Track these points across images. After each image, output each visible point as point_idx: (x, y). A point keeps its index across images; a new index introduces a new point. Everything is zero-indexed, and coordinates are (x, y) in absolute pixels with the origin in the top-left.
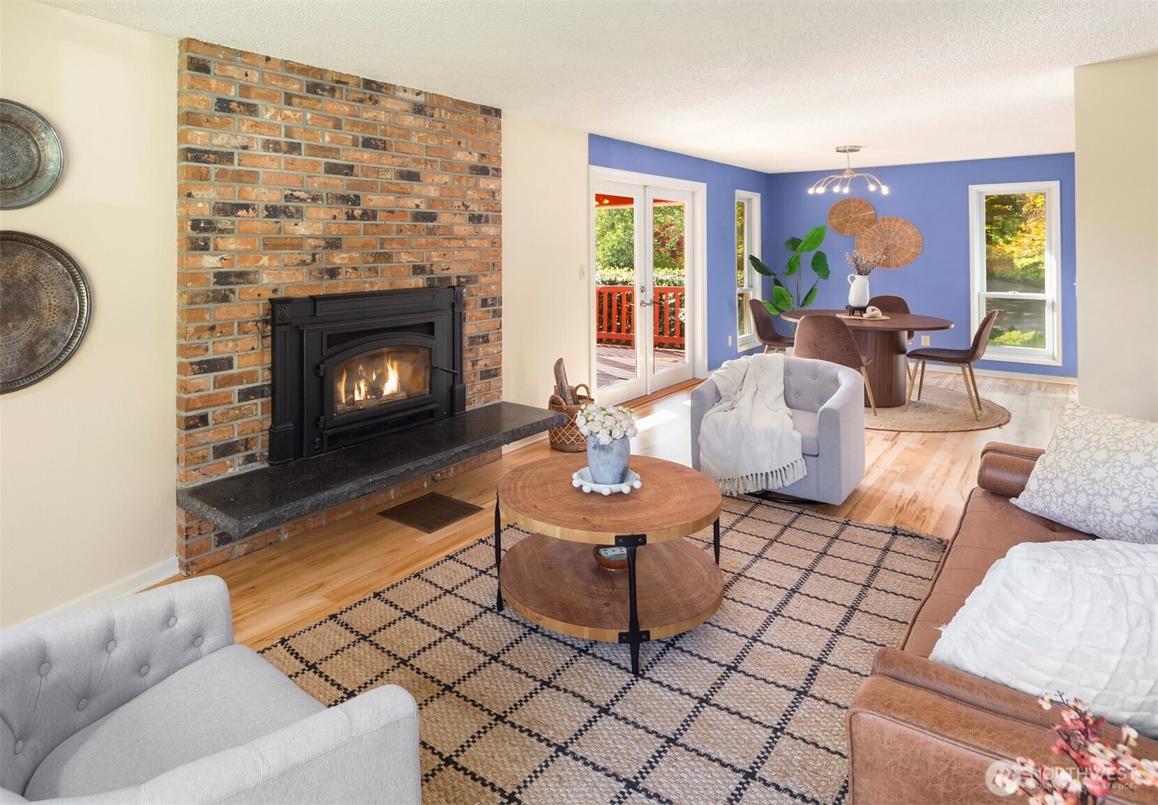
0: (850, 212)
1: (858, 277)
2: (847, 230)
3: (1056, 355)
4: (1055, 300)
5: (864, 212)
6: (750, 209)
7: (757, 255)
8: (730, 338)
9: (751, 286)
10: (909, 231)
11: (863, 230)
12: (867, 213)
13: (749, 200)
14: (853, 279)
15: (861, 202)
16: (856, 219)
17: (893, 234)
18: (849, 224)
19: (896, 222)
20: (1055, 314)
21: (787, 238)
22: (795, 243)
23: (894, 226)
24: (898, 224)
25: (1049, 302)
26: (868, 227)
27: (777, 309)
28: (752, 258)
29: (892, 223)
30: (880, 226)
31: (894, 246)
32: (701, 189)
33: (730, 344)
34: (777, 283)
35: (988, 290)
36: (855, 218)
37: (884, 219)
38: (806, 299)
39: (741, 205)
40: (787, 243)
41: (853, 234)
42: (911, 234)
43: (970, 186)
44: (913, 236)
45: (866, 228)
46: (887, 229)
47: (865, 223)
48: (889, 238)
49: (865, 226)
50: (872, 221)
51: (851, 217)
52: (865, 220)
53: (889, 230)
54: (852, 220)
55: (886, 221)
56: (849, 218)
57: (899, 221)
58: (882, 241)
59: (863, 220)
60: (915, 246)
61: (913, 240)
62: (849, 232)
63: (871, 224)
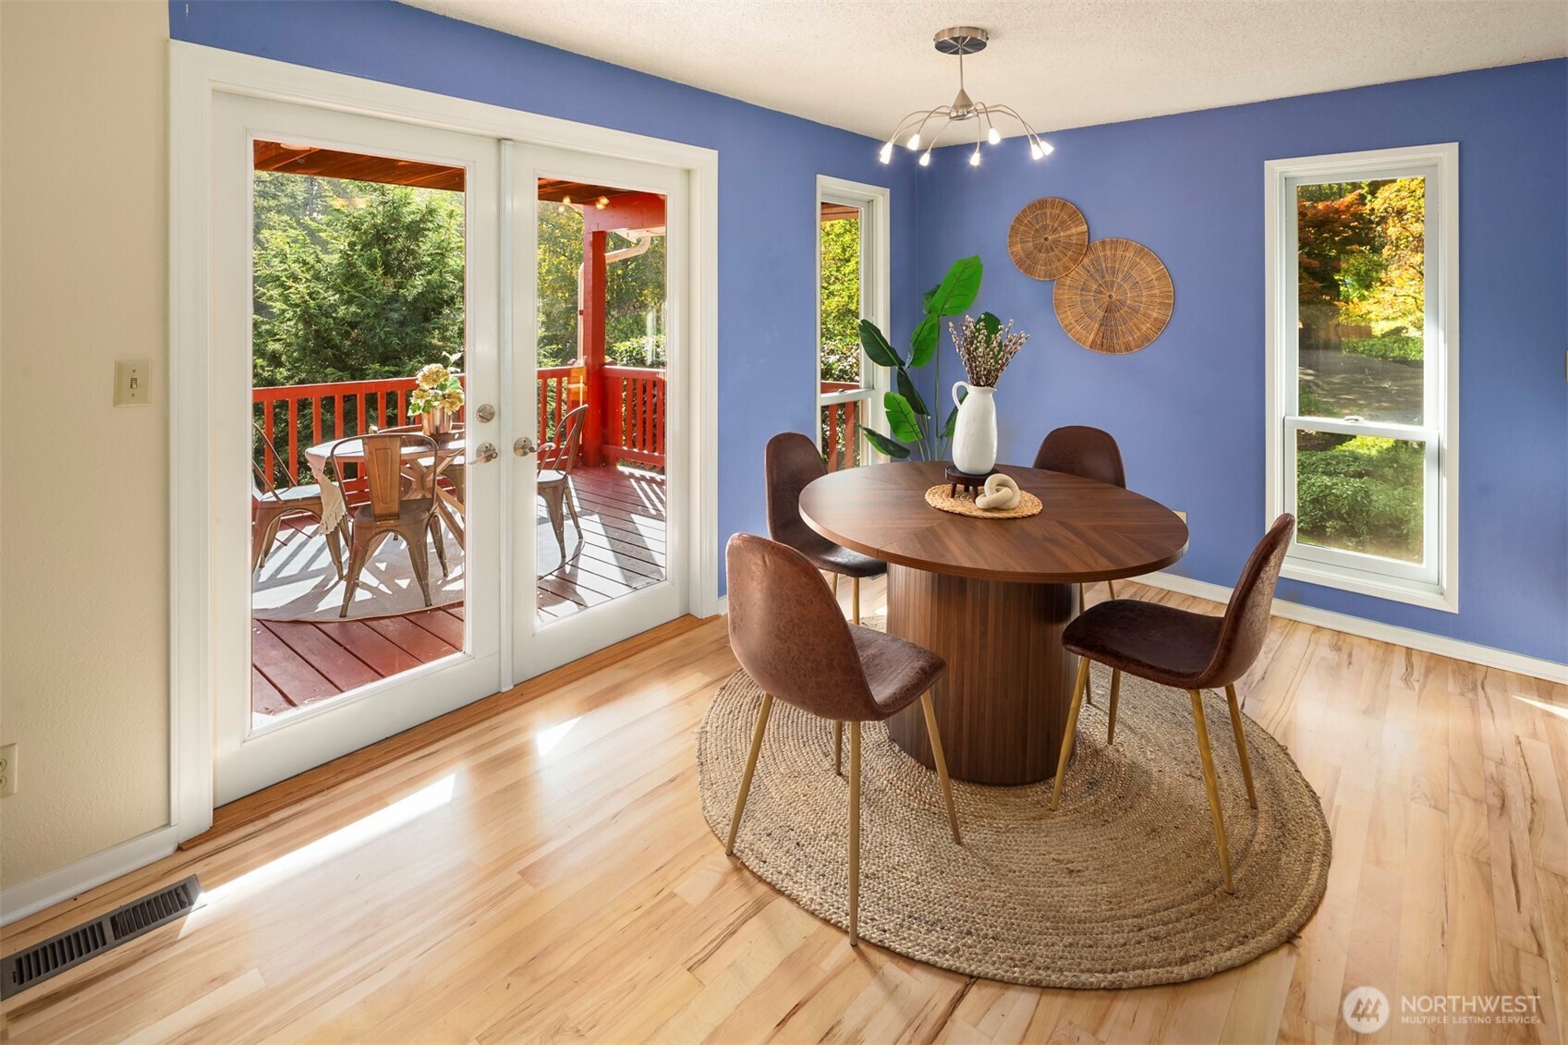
0: (1044, 228)
1: (972, 389)
3: (1445, 584)
4: (1445, 446)
5: (1069, 228)
6: (870, 224)
9: (871, 387)
10: (1150, 270)
11: (1067, 269)
12: (1074, 231)
13: (870, 202)
14: (963, 395)
15: (1065, 205)
16: (1056, 242)
17: (1121, 276)
18: (1043, 255)
19: (1126, 250)
20: (1444, 481)
23: (1123, 258)
24: (1130, 254)
25: (1431, 445)
26: (1075, 261)
28: (869, 329)
29: (1120, 252)
30: (1098, 259)
31: (1123, 303)
32: (705, 161)
35: (1301, 413)
36: (1054, 241)
37: (1103, 243)
41: (1051, 277)
42: (1153, 277)
43: (1266, 162)
44: (1155, 283)
45: (1071, 264)
46: (1109, 265)
47: (1070, 253)
48: (1112, 286)
49: (1071, 259)
50: (1086, 246)
51: (1046, 239)
52: (1071, 245)
53: (1113, 268)
54: (1049, 247)
55: (1108, 247)
56: (1043, 240)
57: (1130, 249)
58: (1101, 293)
59: (1068, 246)
60: (1160, 303)
61: (1157, 292)
62: (1043, 273)
63: (1081, 254)
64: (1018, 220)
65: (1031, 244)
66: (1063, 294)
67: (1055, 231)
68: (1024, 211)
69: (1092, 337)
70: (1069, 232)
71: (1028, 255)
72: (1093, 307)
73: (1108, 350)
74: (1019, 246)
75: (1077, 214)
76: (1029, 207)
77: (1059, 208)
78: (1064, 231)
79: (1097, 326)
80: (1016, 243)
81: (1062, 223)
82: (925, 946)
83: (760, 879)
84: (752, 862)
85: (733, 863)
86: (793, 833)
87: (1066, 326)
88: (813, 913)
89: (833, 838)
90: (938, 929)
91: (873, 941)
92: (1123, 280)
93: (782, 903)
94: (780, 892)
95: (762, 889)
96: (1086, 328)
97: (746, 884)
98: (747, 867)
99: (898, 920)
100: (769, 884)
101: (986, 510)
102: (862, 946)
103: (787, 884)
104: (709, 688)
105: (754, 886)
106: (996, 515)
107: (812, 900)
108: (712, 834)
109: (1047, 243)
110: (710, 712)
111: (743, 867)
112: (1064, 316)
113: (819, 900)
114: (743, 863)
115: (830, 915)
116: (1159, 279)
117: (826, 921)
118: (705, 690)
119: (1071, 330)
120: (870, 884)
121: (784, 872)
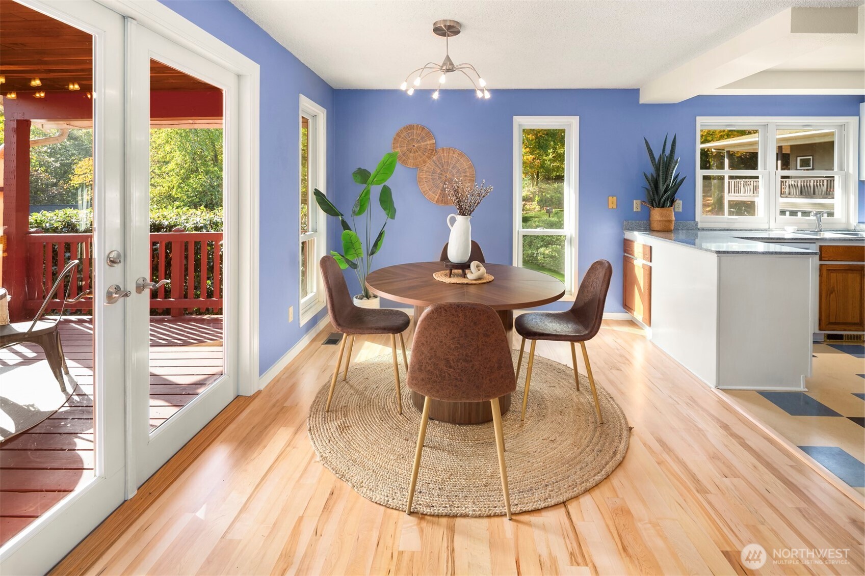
0: (413, 140)
1: (460, 219)
2: (410, 161)
4: (574, 236)
5: (426, 141)
6: (315, 129)
7: (323, 189)
8: (291, 309)
9: (315, 231)
10: (465, 164)
11: (425, 162)
12: (428, 142)
13: (315, 116)
14: (453, 221)
15: (423, 129)
16: (419, 148)
17: (451, 166)
18: (412, 154)
19: (454, 153)
20: (573, 249)
21: (354, 168)
22: (363, 175)
23: (452, 158)
24: (456, 156)
25: (568, 237)
26: (429, 158)
27: (347, 261)
28: (317, 193)
29: (451, 154)
30: (440, 156)
33: (291, 319)
34: (346, 226)
35: (523, 227)
37: (443, 149)
38: (376, 245)
39: (305, 122)
40: (355, 173)
41: (417, 167)
42: (467, 167)
43: (514, 117)
44: (467, 170)
45: (427, 160)
46: (446, 161)
47: (427, 154)
48: (447, 171)
49: (427, 157)
50: (433, 151)
51: (414, 146)
52: (427, 150)
53: (448, 162)
54: (415, 150)
55: (445, 152)
56: (412, 146)
57: (456, 153)
58: (442, 174)
59: (425, 150)
60: (470, 180)
61: (468, 174)
62: (412, 164)
63: (432, 155)
64: (398, 135)
65: (405, 148)
66: (422, 175)
67: (418, 142)
68: (401, 131)
69: (437, 197)
70: (426, 143)
71: (404, 154)
72: (438, 182)
73: (445, 203)
74: (399, 149)
75: (429, 134)
76: (404, 128)
77: (421, 130)
78: (424, 142)
79: (439, 191)
80: (397, 147)
81: (422, 138)
82: (537, 501)
83: (438, 516)
84: (427, 510)
85: (416, 517)
86: (431, 485)
87: (424, 192)
88: (480, 517)
89: (452, 477)
90: (534, 491)
91: (517, 512)
92: (452, 168)
93: (459, 521)
94: (455, 516)
95: (444, 521)
96: (434, 193)
97: (433, 523)
98: (426, 515)
99: (517, 497)
100: (446, 516)
101: (475, 280)
102: (514, 517)
103: (455, 511)
104: (299, 433)
105: (438, 521)
106: (480, 282)
107: (474, 511)
108: (388, 510)
109: (414, 148)
110: (315, 446)
111: (423, 516)
112: (423, 186)
113: (477, 509)
114: (422, 514)
115: (489, 512)
116: (469, 168)
117: (489, 516)
118: (297, 436)
119: (426, 194)
120: (490, 488)
121: (447, 505)
